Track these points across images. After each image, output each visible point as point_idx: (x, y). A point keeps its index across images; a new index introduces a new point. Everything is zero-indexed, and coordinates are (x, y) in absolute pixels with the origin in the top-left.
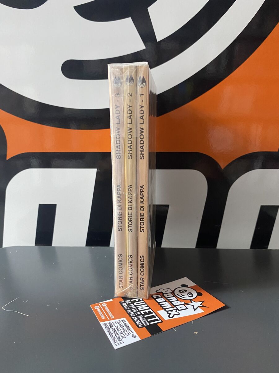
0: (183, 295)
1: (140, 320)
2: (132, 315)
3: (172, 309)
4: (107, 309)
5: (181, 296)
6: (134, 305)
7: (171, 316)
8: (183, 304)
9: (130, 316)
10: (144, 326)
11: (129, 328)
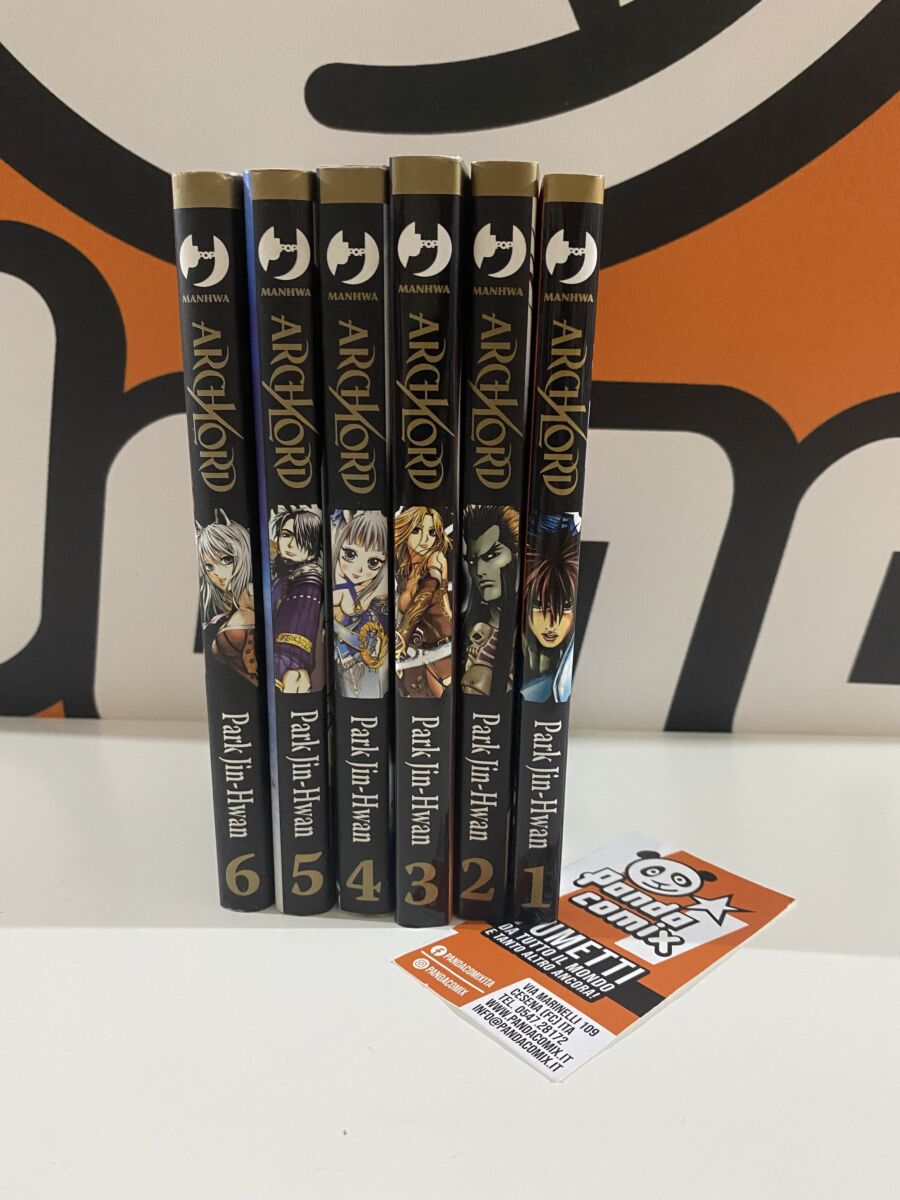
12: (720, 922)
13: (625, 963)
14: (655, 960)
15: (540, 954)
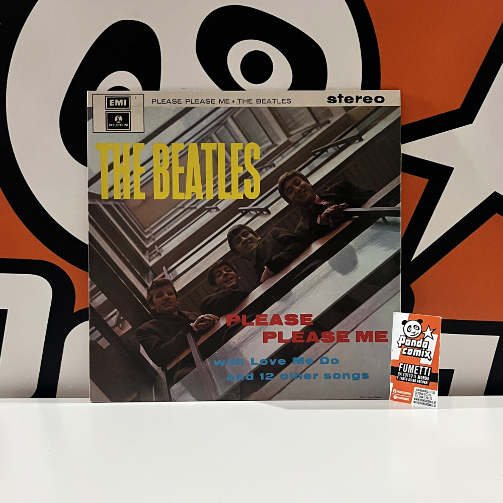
0: (414, 333)
1: (422, 380)
2: (414, 381)
3: (423, 352)
4: (400, 392)
5: (413, 334)
6: (405, 373)
7: (430, 358)
8: (423, 341)
9: (414, 382)
10: (429, 381)
11: (426, 391)
12: (432, 338)
13: (426, 368)
14: (430, 363)
15: (410, 378)
